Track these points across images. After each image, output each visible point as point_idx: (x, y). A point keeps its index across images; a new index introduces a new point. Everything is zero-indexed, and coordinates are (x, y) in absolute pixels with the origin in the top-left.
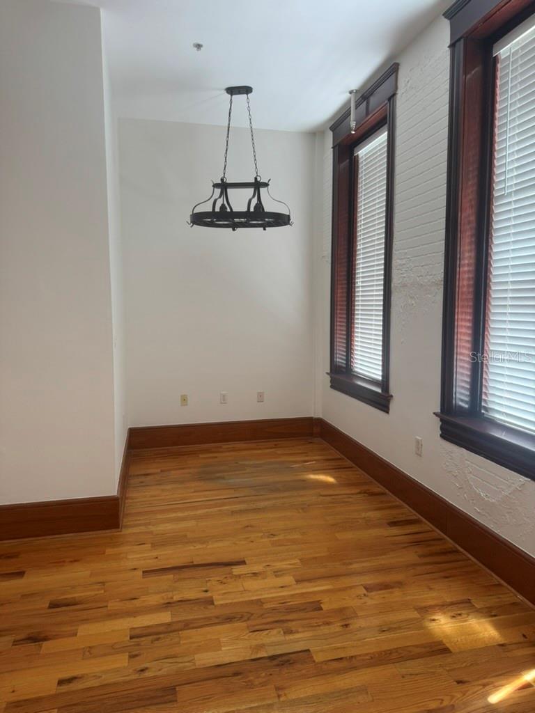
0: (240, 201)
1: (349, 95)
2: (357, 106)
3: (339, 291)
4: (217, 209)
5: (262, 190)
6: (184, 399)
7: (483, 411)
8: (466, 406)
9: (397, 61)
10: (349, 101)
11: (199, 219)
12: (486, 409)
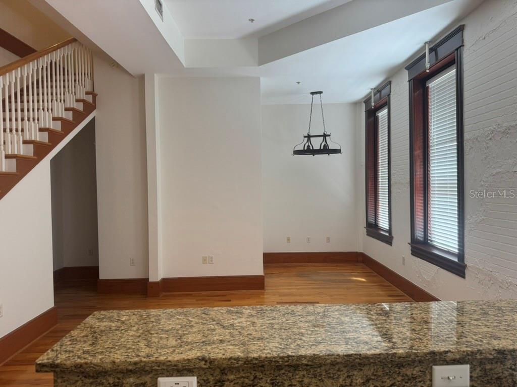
0: (317, 144)
1: (370, 90)
2: (375, 95)
3: (370, 183)
4: (306, 148)
5: (327, 138)
6: (288, 239)
7: (429, 242)
8: (422, 239)
9: (390, 80)
10: (370, 93)
11: (297, 152)
12: (431, 241)
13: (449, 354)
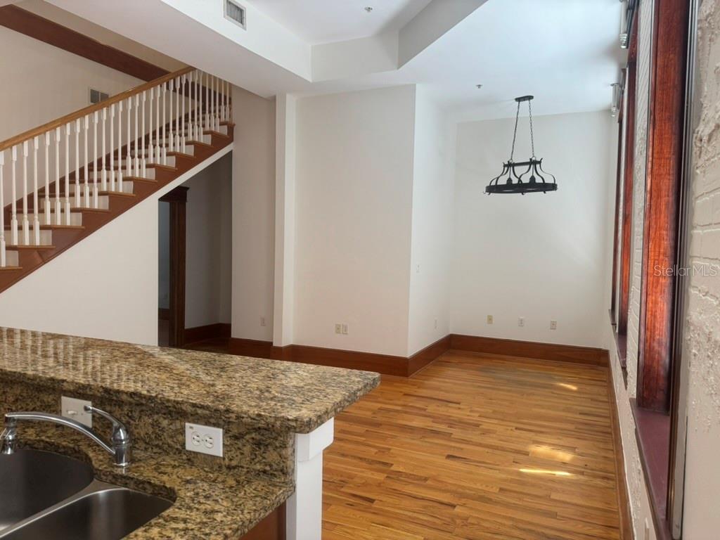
5: (537, 166)
6: (490, 319)
13: (65, 384)
